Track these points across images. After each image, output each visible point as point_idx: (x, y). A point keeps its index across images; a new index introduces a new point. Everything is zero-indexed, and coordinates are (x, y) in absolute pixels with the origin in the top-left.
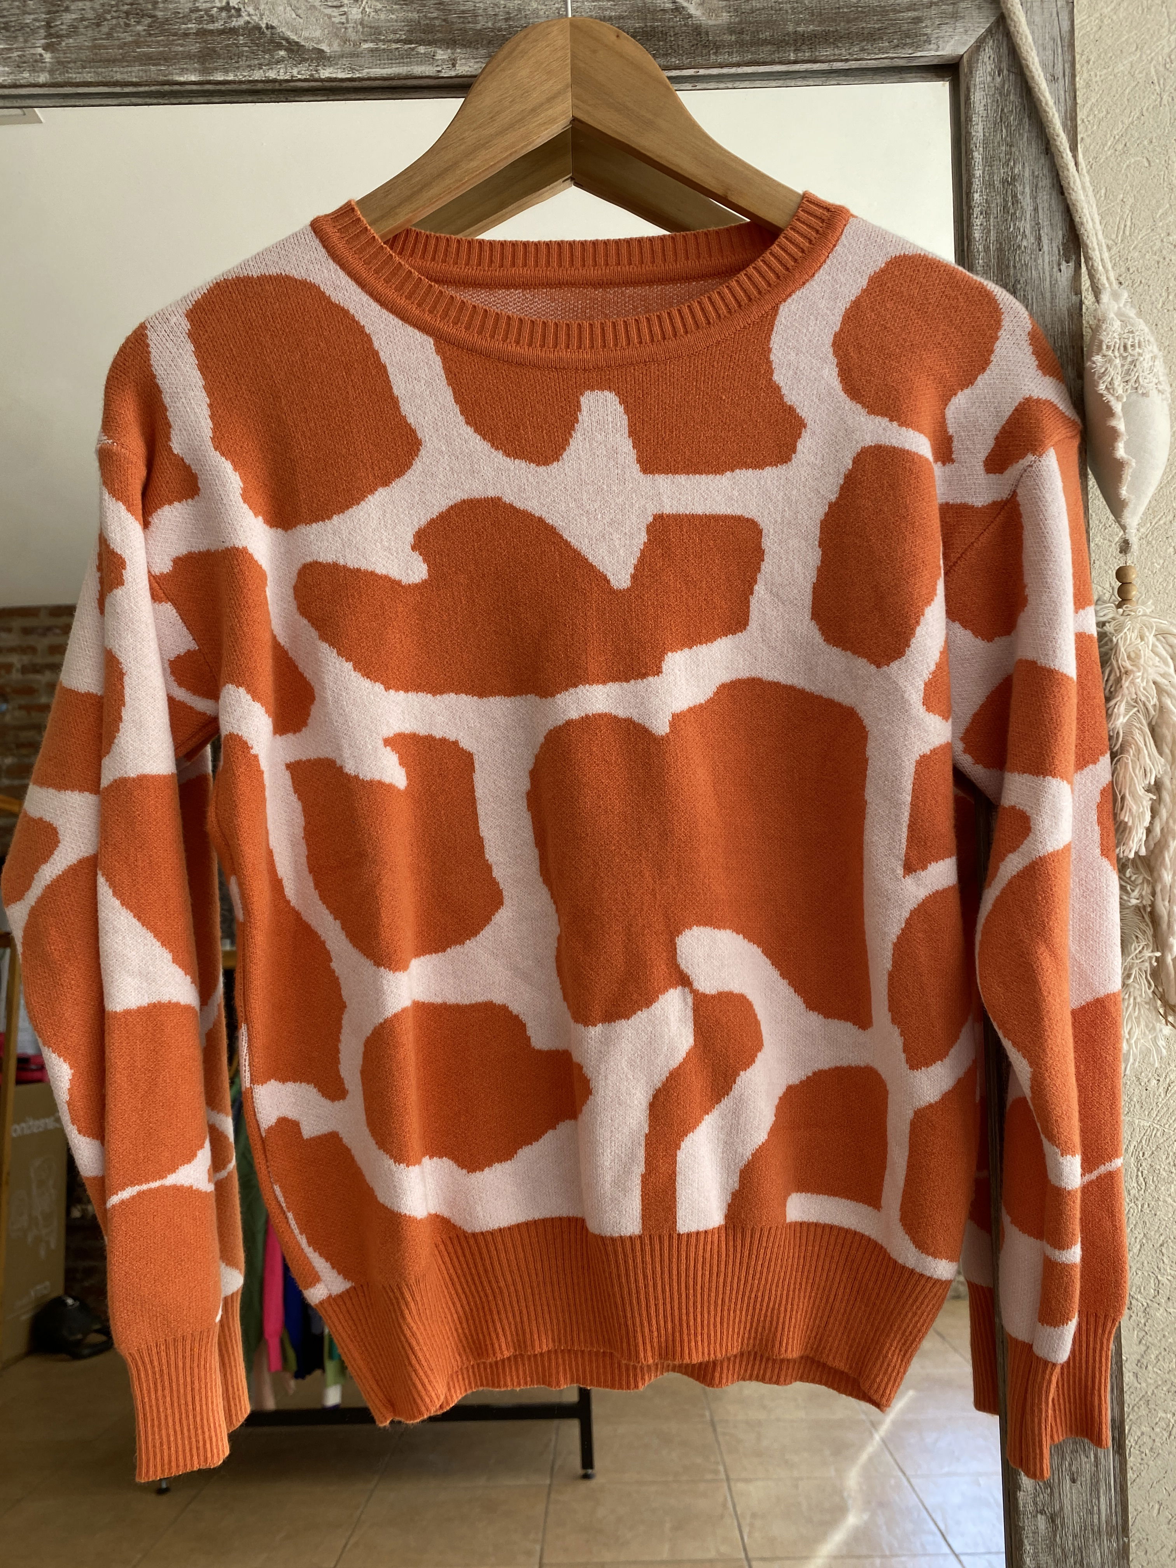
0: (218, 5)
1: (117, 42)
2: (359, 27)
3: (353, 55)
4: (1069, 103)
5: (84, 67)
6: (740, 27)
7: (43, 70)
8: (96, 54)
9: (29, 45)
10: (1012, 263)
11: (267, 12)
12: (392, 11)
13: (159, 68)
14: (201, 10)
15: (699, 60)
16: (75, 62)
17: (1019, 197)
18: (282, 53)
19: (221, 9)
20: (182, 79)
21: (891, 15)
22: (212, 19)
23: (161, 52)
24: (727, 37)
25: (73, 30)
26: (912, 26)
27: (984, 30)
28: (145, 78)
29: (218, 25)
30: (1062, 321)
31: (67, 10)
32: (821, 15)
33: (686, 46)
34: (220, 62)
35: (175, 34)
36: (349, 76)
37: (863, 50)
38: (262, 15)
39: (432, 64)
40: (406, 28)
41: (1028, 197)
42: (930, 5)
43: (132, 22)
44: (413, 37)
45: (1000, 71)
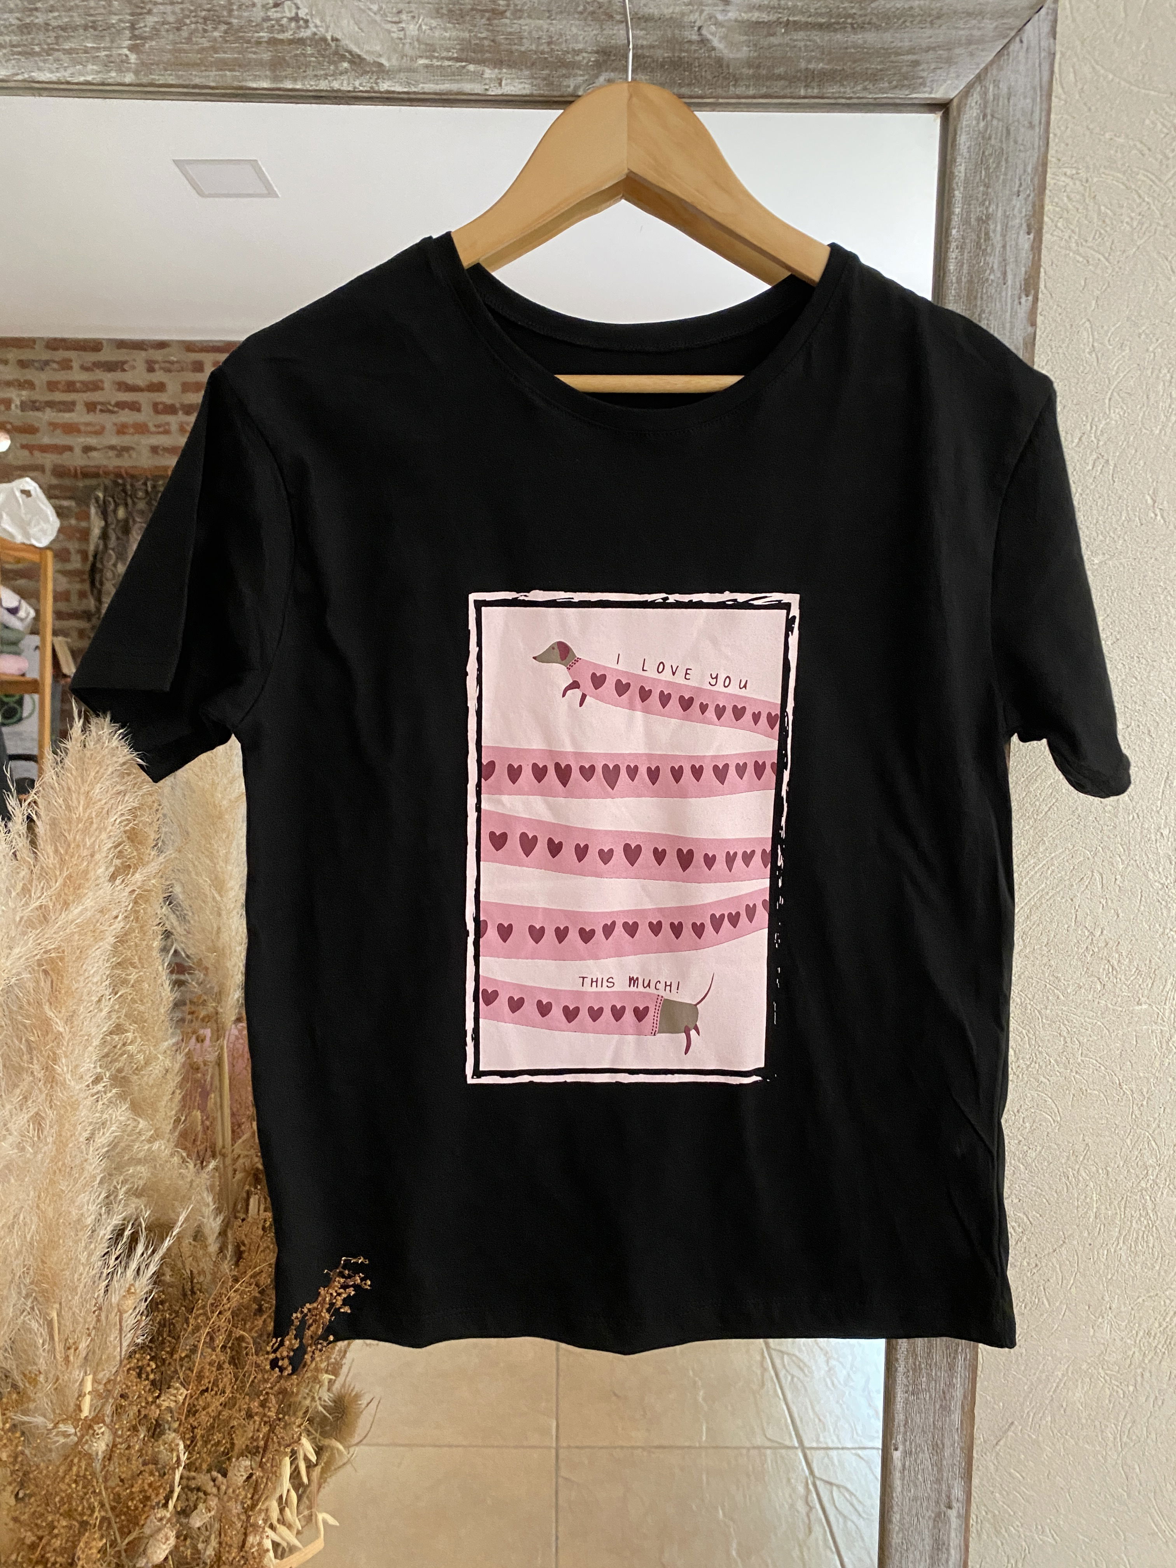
0: (288, 14)
1: (196, 47)
2: (416, 43)
3: (410, 70)
4: (1043, 149)
5: (166, 70)
6: (757, 62)
7: (128, 70)
8: (177, 57)
9: (115, 45)
10: (979, 295)
11: (332, 25)
12: (445, 30)
13: (234, 73)
14: (272, 20)
15: (720, 91)
16: (157, 65)
17: (991, 234)
18: (346, 65)
19: (291, 19)
20: (254, 85)
21: (893, 58)
22: (283, 29)
23: (236, 58)
24: (745, 71)
25: (156, 32)
26: (910, 69)
27: (973, 77)
28: (221, 84)
29: (288, 35)
31: (150, 12)
32: (830, 53)
33: (709, 77)
34: (289, 71)
35: (248, 42)
36: (405, 90)
37: (865, 89)
38: (328, 27)
39: (481, 82)
40: (458, 47)
41: (998, 235)
42: (928, 49)
43: (209, 28)
44: (464, 56)
45: (985, 116)
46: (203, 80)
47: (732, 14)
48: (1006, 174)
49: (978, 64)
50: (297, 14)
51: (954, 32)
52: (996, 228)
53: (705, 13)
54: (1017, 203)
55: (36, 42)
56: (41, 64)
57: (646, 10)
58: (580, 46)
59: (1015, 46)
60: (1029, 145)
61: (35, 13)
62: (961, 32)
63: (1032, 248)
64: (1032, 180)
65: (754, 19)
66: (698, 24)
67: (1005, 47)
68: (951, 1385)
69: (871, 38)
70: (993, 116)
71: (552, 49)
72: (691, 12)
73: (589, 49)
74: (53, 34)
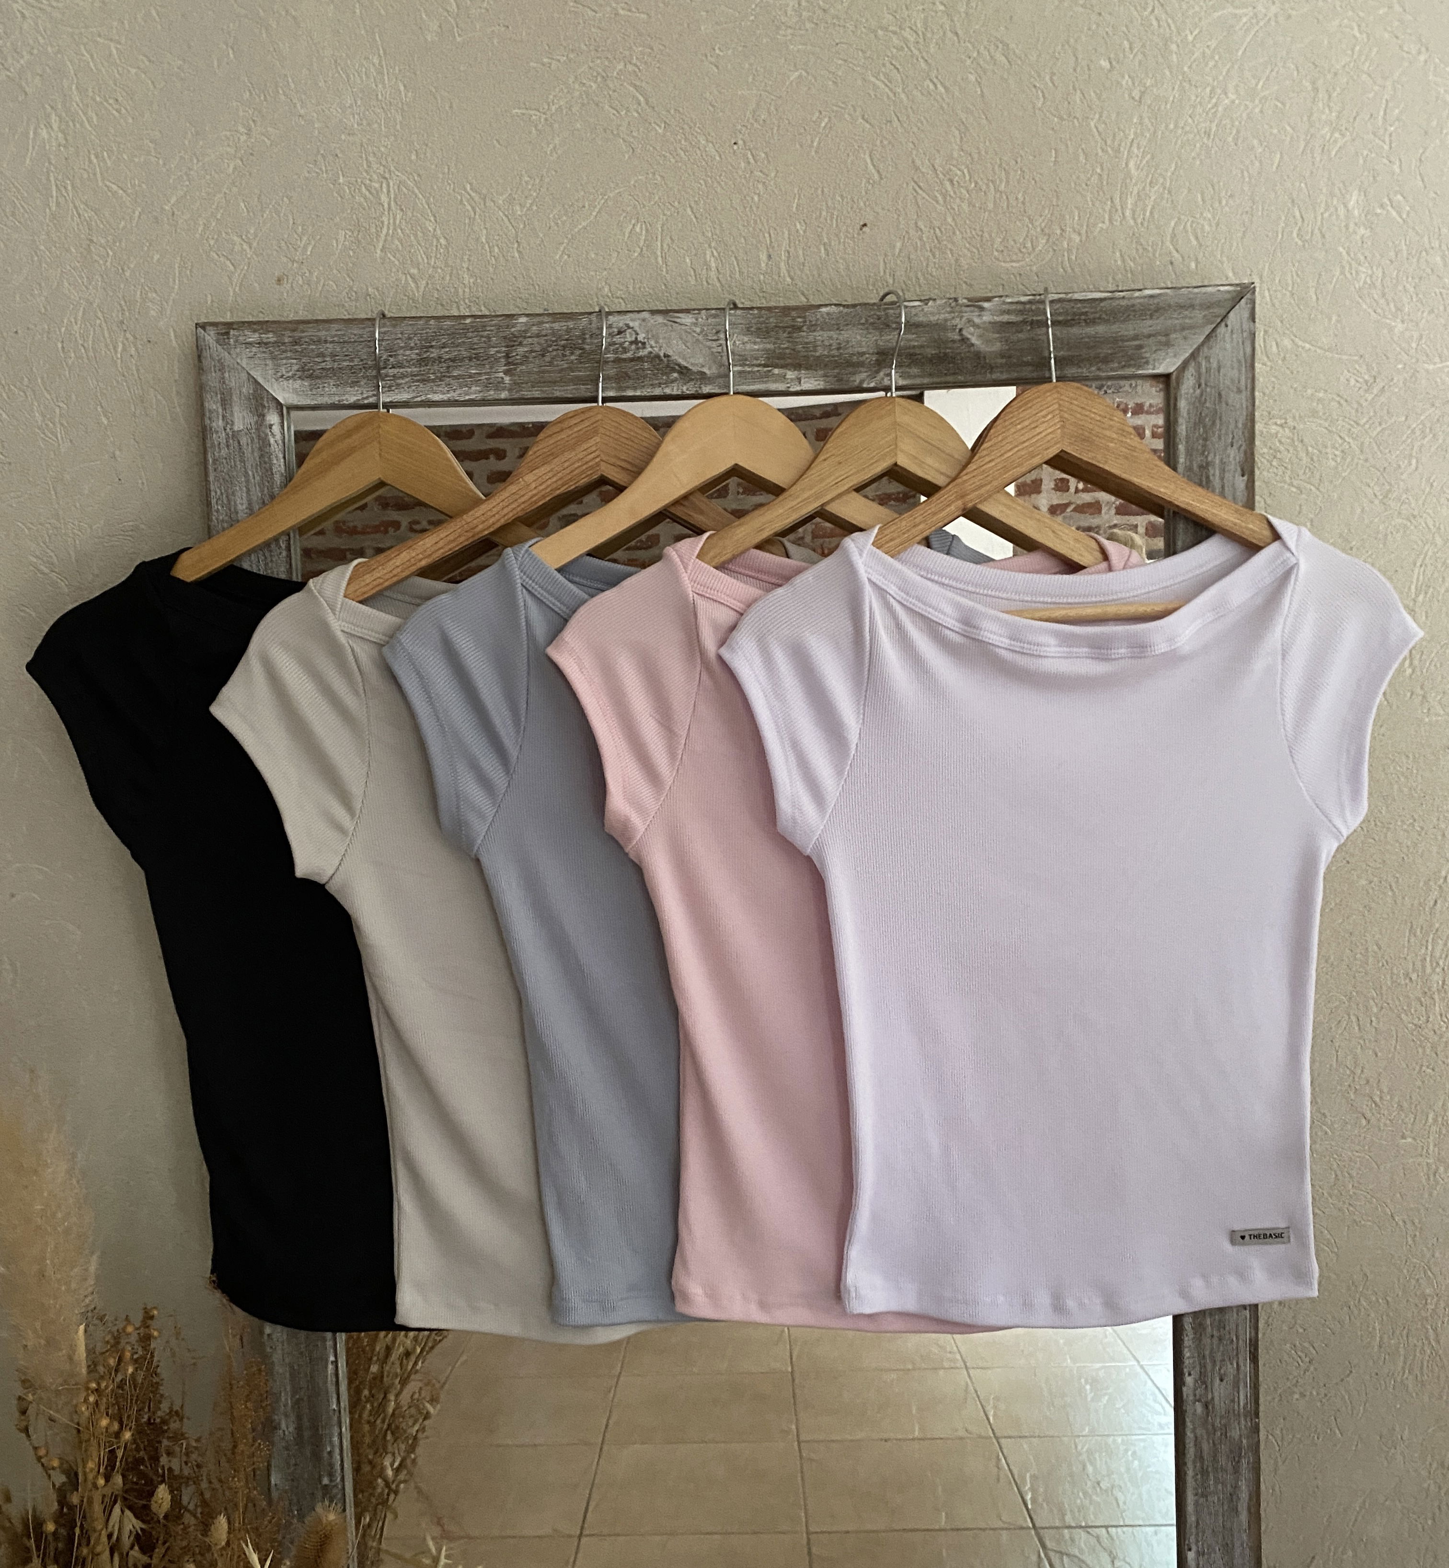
0: (629, 340)
1: (556, 368)
3: (726, 376)
4: (1250, 408)
5: (533, 387)
6: (1008, 353)
7: (504, 389)
8: (543, 377)
9: (493, 370)
11: (664, 345)
12: (755, 343)
14: (616, 344)
16: (526, 383)
17: (1211, 478)
18: (675, 375)
19: (631, 343)
21: (1120, 344)
22: (625, 351)
23: (588, 376)
24: (1000, 361)
25: (525, 358)
26: (1135, 352)
27: (1187, 355)
28: (576, 395)
29: (629, 355)
31: (520, 344)
32: (1068, 344)
33: (969, 367)
34: (631, 382)
35: (598, 362)
37: (1099, 369)
38: (661, 347)
39: (784, 381)
40: (765, 356)
41: (1217, 478)
42: (1149, 336)
43: (567, 353)
44: (769, 363)
45: (1200, 386)
46: (563, 393)
47: (987, 318)
48: (1220, 430)
49: (1191, 346)
50: (636, 338)
51: (1170, 321)
52: (1215, 473)
53: (964, 319)
54: (1232, 452)
55: (432, 371)
56: (435, 388)
57: (916, 318)
58: (864, 350)
59: (1222, 329)
60: (1238, 406)
61: (431, 350)
62: (1177, 322)
63: (1247, 487)
64: (1243, 433)
65: (1004, 321)
66: (959, 327)
67: (1214, 330)
68: (1236, 1487)
69: (1101, 329)
70: (1206, 385)
71: (841, 354)
72: (953, 318)
73: (871, 351)
74: (444, 365)
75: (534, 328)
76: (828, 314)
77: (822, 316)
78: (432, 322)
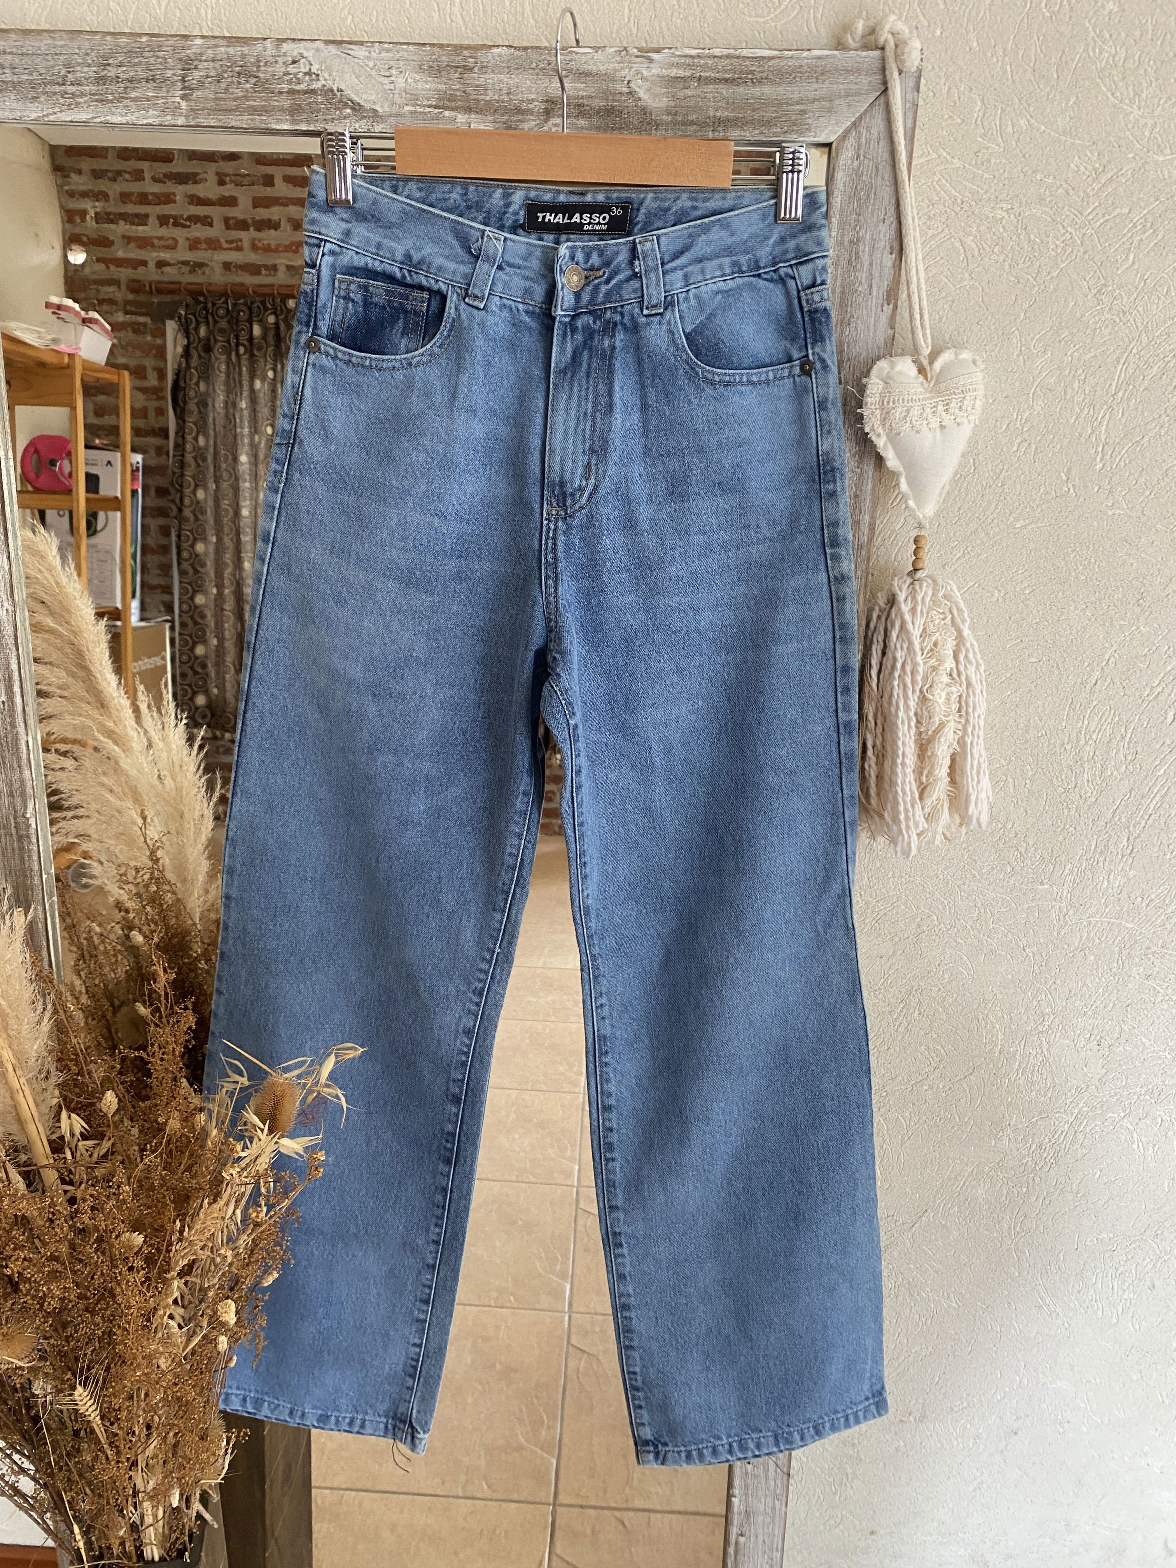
0: (303, 70)
1: (232, 96)
2: (403, 93)
3: (398, 115)
5: (210, 114)
6: (675, 110)
7: (180, 115)
8: (219, 105)
9: (170, 94)
11: (338, 79)
12: (426, 82)
13: (262, 117)
14: (291, 74)
17: (861, 254)
18: (348, 111)
19: (305, 74)
20: (278, 127)
21: (785, 107)
22: (299, 82)
24: (665, 117)
25: (201, 85)
26: (799, 117)
27: (849, 124)
29: (303, 87)
30: (879, 348)
31: (196, 68)
33: (636, 123)
34: (304, 116)
35: (272, 92)
37: (762, 133)
38: (334, 80)
40: (436, 97)
41: (866, 255)
42: (814, 101)
43: (242, 80)
44: (441, 104)
45: (858, 156)
46: (238, 123)
47: (656, 70)
48: (874, 204)
49: (854, 114)
50: (310, 69)
51: (835, 86)
52: (865, 249)
53: (633, 70)
55: (110, 91)
56: (114, 109)
57: (586, 67)
58: (533, 97)
61: (109, 68)
62: (841, 87)
63: (894, 266)
65: (672, 75)
66: (628, 78)
67: (878, 99)
69: (767, 90)
70: (864, 157)
71: (511, 99)
72: (623, 69)
74: (122, 85)
75: (210, 51)
76: (500, 55)
77: (493, 57)
78: (108, 38)
